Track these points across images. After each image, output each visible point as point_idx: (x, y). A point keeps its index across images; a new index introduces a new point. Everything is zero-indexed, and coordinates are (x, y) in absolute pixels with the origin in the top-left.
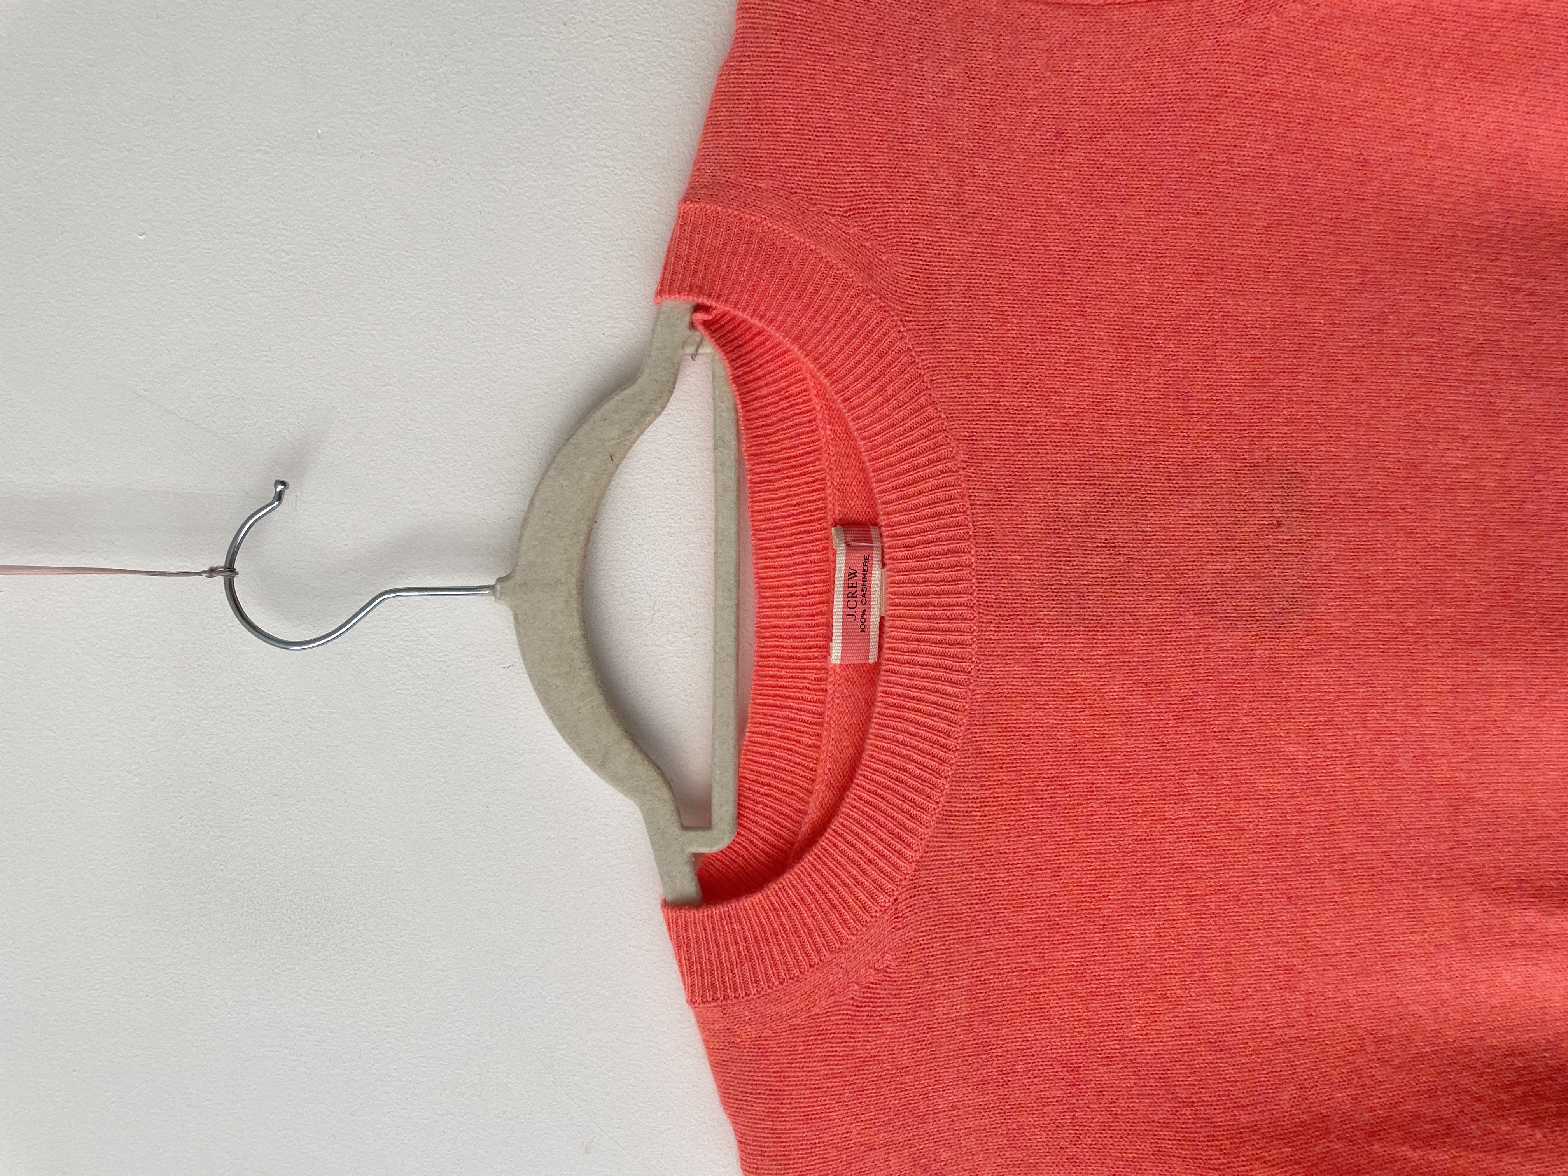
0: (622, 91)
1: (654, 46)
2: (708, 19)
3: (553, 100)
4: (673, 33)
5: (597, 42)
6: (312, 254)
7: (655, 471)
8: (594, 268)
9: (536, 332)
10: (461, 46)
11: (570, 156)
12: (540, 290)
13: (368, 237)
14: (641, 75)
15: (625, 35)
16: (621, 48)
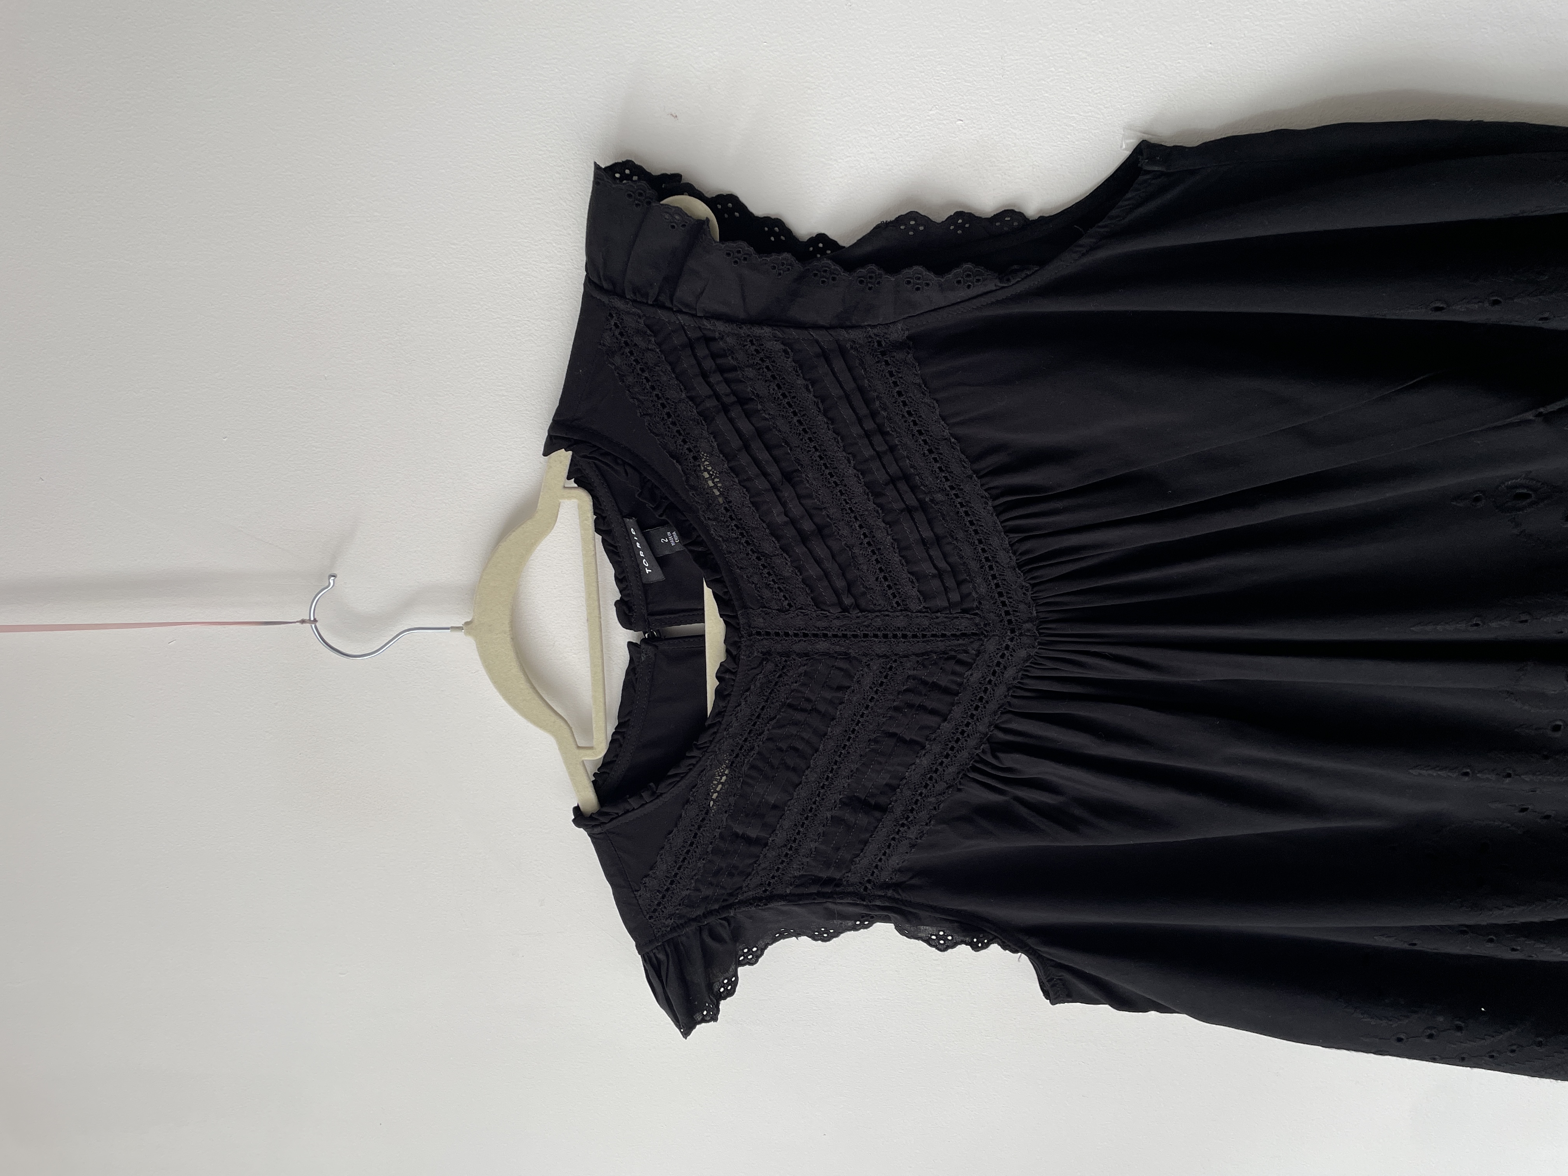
0: (509, 351)
1: (526, 324)
2: (557, 307)
3: (467, 356)
4: (536, 316)
5: (490, 321)
6: (332, 448)
7: (549, 567)
8: (501, 454)
9: (471, 491)
10: (406, 324)
11: (481, 390)
12: (471, 467)
13: (364, 438)
14: (519, 341)
15: (508, 317)
16: (506, 325)
